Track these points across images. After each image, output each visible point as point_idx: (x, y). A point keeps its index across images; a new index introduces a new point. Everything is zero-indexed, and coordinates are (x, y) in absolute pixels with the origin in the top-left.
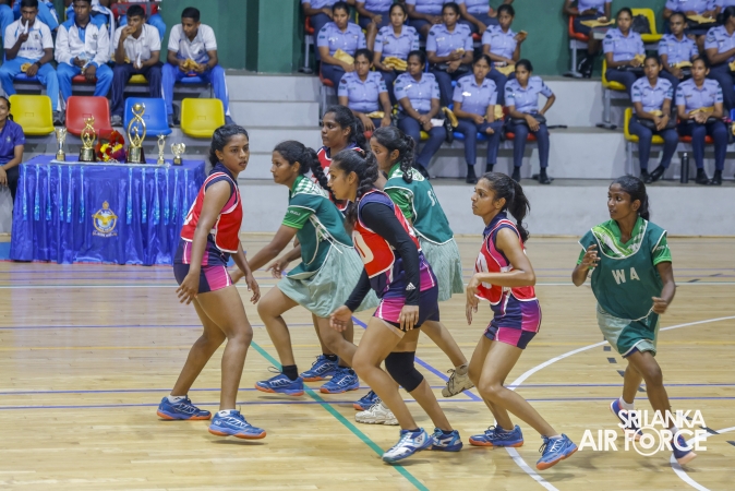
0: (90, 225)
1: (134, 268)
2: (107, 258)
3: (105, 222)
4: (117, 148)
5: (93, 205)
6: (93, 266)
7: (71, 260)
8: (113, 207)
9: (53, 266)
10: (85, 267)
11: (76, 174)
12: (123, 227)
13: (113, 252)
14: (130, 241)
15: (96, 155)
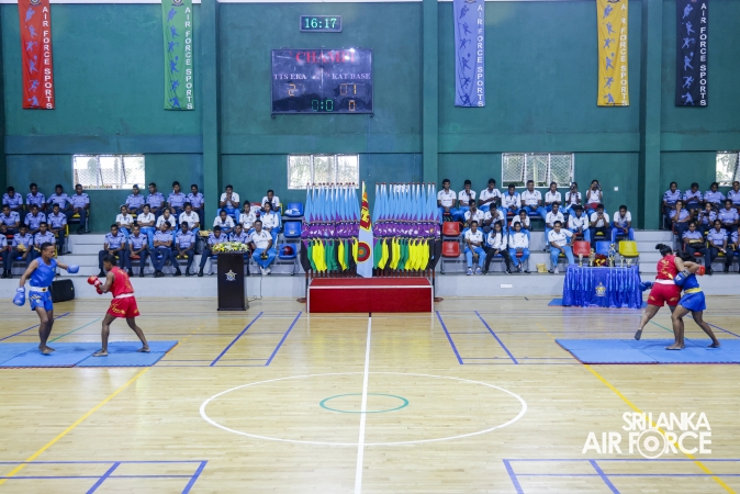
0: (594, 291)
1: (613, 308)
2: (600, 305)
3: (601, 291)
4: (603, 261)
5: (595, 283)
6: (595, 308)
7: (587, 306)
8: (604, 284)
9: (580, 308)
10: (593, 308)
11: (589, 272)
12: (608, 292)
13: (603, 303)
14: (611, 298)
15: (595, 264)
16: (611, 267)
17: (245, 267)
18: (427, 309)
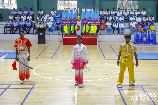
0: (143, 40)
1: (148, 44)
2: (144, 43)
3: (144, 39)
4: (145, 31)
5: (143, 37)
6: (143, 44)
7: (140, 44)
8: (145, 38)
9: (138, 44)
10: (142, 44)
11: (141, 34)
12: (146, 40)
13: (145, 43)
14: (147, 41)
15: (143, 32)
16: (148, 33)
17: (45, 32)
18: (96, 44)
